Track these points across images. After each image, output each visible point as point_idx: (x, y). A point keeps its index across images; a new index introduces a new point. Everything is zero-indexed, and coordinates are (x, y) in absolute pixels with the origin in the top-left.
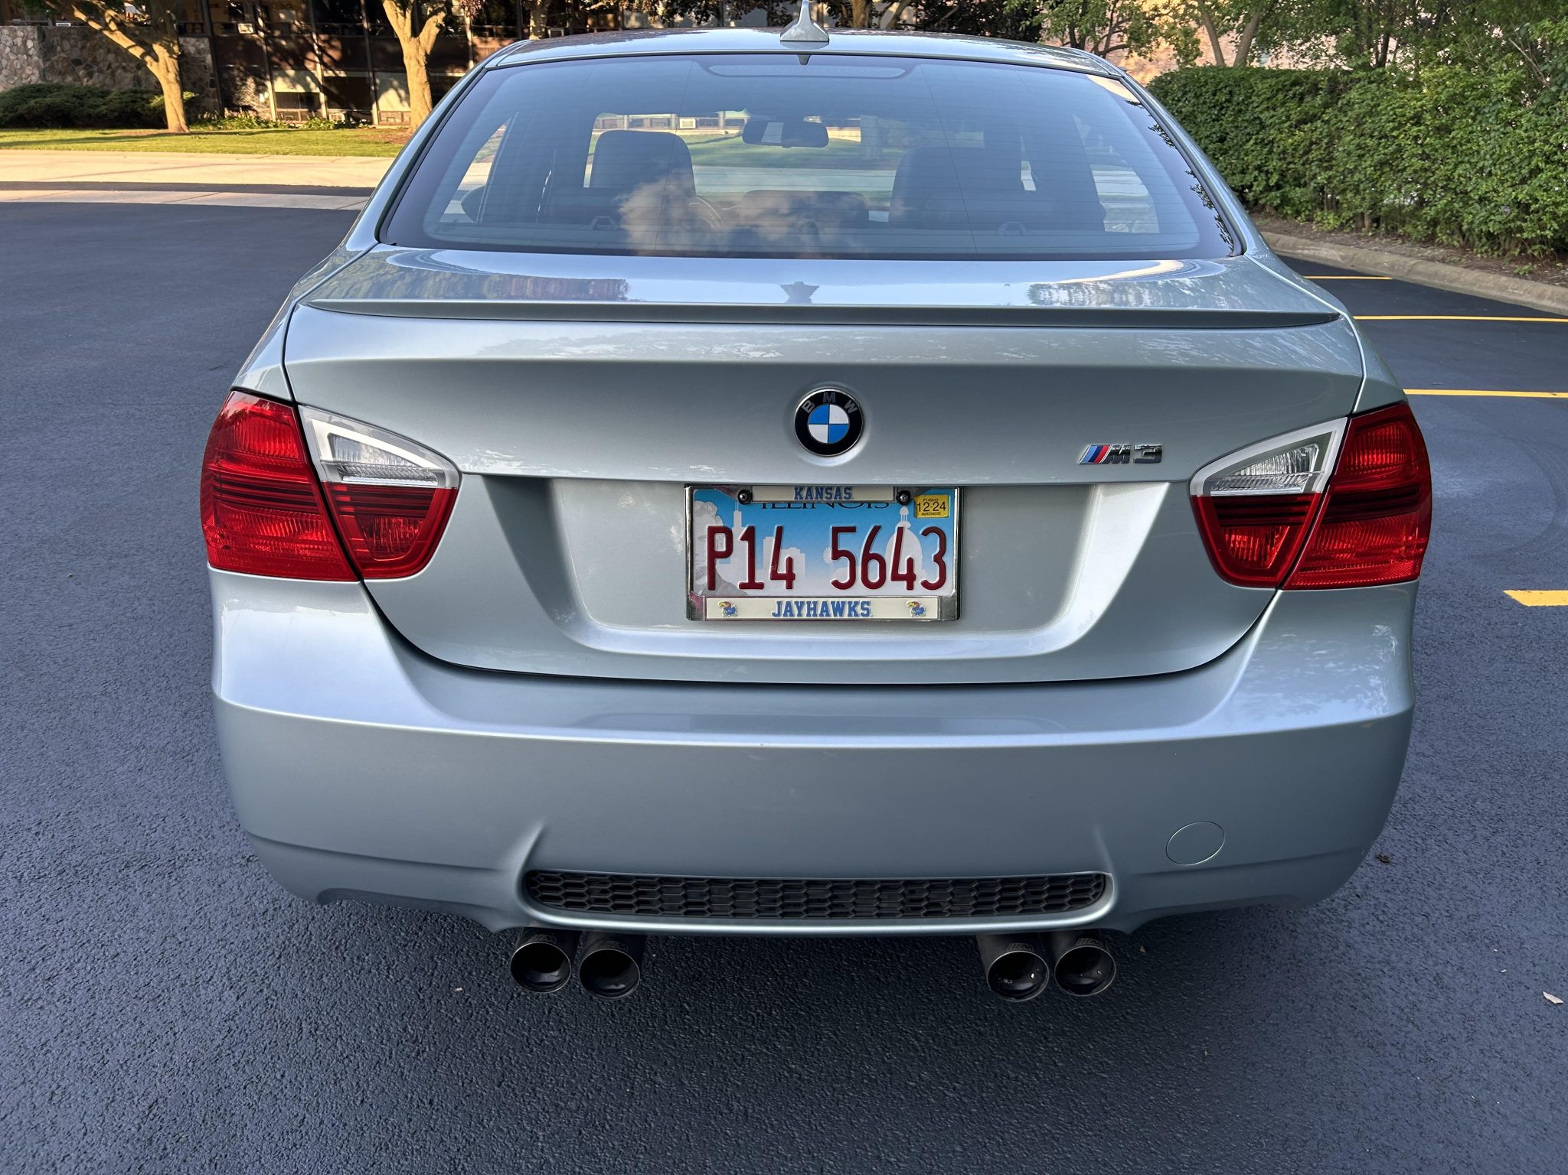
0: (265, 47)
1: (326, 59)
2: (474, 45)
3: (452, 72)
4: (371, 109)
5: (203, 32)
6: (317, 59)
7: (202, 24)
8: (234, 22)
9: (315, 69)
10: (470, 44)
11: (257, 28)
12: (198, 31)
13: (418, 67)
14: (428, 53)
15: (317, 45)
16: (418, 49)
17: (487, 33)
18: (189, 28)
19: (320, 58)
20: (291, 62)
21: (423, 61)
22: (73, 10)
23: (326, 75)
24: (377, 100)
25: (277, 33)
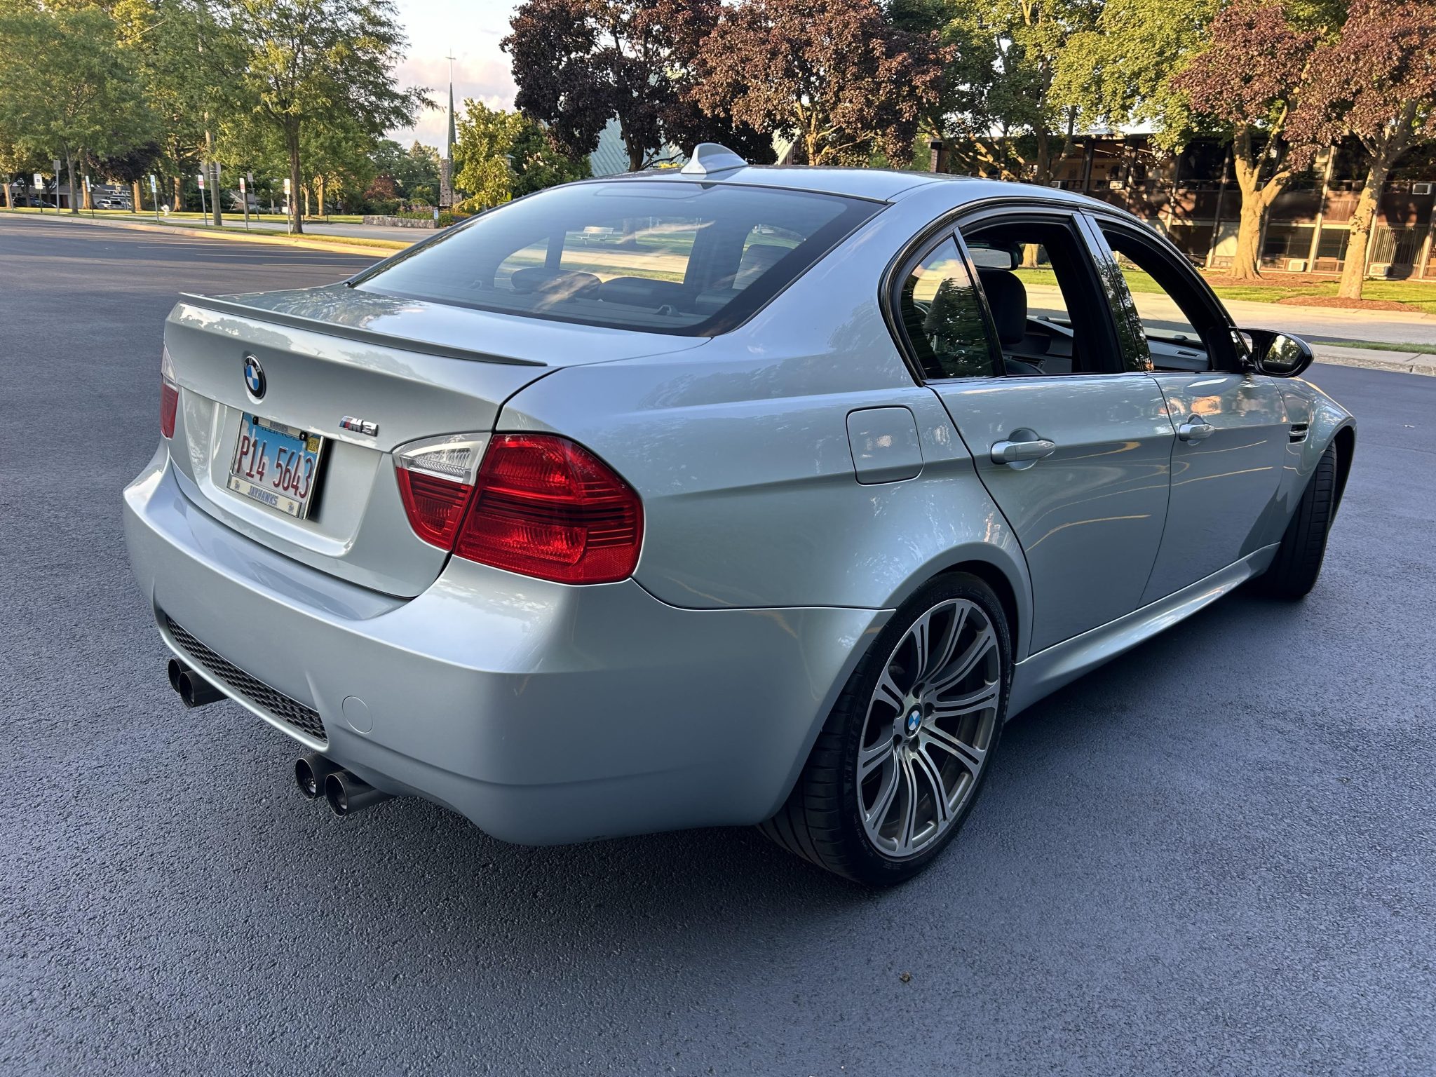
0: (1127, 200)
1: (1179, 210)
2: (1328, 199)
3: (1297, 222)
4: (1207, 253)
5: (1081, 187)
6: (1170, 211)
7: (1082, 182)
8: (1107, 178)
9: (1166, 218)
10: (1324, 197)
11: (1126, 185)
12: (1077, 187)
13: (1253, 217)
14: (1267, 205)
15: (1174, 198)
16: (1257, 202)
17: (1344, 187)
18: (1071, 184)
19: (1173, 208)
20: (1147, 212)
21: (1259, 211)
22: (979, 170)
23: (1174, 224)
24: (1215, 246)
25: (1142, 188)
